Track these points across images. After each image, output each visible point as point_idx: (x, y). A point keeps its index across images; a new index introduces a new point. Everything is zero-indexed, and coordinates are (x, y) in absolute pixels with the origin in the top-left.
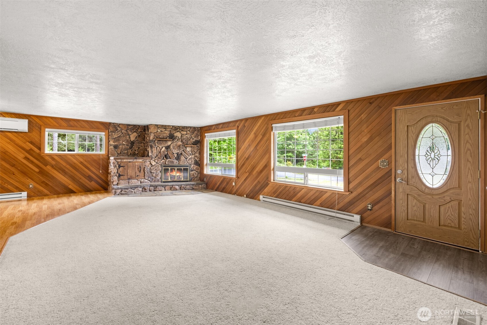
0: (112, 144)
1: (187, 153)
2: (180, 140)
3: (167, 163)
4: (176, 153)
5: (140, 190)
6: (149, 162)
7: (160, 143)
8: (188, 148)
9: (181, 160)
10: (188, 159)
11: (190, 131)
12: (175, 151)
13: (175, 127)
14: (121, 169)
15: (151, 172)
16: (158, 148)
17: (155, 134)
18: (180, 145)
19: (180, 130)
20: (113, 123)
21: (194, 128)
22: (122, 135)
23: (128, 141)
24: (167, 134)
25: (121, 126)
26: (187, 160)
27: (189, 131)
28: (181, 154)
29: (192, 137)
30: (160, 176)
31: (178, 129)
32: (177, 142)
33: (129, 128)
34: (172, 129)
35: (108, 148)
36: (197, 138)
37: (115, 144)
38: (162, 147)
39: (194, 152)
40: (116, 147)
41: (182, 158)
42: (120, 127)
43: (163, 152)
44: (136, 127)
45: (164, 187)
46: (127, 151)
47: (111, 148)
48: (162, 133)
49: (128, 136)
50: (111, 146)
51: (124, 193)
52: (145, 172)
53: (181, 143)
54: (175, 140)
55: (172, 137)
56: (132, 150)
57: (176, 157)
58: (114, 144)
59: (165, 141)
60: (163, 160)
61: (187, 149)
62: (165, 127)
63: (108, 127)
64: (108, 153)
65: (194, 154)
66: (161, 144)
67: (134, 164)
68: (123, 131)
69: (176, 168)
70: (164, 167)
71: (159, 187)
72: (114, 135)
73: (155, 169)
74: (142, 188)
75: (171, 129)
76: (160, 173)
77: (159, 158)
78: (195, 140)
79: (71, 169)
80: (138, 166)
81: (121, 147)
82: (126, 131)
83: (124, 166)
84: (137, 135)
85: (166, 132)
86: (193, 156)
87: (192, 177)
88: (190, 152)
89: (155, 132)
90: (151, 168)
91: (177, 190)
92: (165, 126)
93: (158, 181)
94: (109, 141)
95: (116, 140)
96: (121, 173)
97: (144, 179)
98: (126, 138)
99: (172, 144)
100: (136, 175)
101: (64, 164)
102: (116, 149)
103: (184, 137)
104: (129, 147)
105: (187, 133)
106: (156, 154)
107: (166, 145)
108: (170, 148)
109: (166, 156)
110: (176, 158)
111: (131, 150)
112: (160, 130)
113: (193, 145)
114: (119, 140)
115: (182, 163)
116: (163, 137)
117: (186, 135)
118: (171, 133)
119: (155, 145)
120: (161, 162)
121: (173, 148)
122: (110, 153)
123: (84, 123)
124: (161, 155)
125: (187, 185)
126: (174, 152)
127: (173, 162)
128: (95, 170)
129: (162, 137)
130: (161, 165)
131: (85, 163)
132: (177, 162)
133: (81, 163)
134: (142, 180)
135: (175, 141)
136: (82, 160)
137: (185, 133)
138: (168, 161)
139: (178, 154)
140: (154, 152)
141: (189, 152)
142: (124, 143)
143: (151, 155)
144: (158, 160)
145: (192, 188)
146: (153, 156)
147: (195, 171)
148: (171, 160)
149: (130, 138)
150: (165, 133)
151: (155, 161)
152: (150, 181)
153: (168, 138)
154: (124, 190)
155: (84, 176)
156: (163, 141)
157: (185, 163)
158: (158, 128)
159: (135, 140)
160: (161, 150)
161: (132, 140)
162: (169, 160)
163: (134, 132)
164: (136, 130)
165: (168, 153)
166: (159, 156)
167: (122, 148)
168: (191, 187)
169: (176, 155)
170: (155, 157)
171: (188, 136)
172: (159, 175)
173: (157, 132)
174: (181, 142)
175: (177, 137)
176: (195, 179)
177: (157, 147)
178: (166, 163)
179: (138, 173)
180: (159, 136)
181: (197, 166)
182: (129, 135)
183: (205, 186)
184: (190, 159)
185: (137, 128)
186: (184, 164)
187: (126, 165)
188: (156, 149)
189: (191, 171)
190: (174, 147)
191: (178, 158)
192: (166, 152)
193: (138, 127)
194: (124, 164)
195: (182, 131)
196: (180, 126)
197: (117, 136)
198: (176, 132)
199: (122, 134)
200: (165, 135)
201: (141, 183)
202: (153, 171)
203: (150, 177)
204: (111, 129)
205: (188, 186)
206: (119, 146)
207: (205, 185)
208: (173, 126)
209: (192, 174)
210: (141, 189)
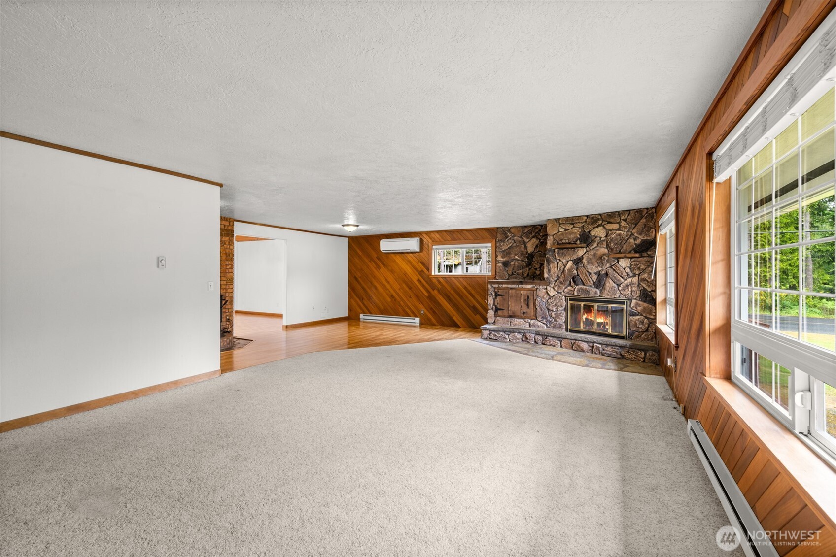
0: (501, 260)
1: (618, 272)
2: (605, 243)
3: (576, 294)
4: (596, 273)
5: (518, 337)
6: (545, 290)
7: (562, 254)
8: (621, 259)
9: (605, 289)
10: (621, 285)
11: (628, 220)
12: (594, 269)
13: (593, 218)
14: (499, 298)
15: (548, 309)
16: (560, 263)
17: (555, 236)
18: (604, 254)
19: (603, 221)
20: (502, 228)
21: (639, 211)
22: (515, 244)
23: (523, 253)
24: (575, 233)
25: (512, 230)
26: (620, 288)
27: (625, 220)
28: (607, 274)
29: (632, 234)
30: (564, 318)
31: (599, 219)
32: (597, 248)
33: (526, 231)
34: (586, 222)
35: (496, 266)
36: (646, 235)
37: (505, 259)
38: (568, 262)
39: (639, 268)
40: (506, 264)
41: (610, 283)
42: (510, 232)
43: (570, 270)
44: (537, 228)
45: (560, 341)
46: (522, 270)
47: (499, 267)
48: (566, 234)
49: (523, 245)
50: (499, 263)
51: (493, 338)
52: (537, 307)
53: (606, 251)
54: (592, 245)
55: (586, 239)
56: (530, 269)
57: (595, 281)
58: (502, 259)
59: (572, 248)
60: (569, 288)
61: (620, 263)
62: (571, 221)
63: (495, 234)
64: (496, 274)
65: (639, 275)
66: (565, 255)
67: (518, 291)
68: (515, 238)
69: (596, 306)
70: (571, 300)
71: (551, 338)
72: (503, 245)
73: (554, 303)
74: (522, 334)
75: (584, 222)
76: (563, 312)
77: (561, 283)
78: (642, 240)
79: (455, 295)
80: (525, 296)
81: (512, 263)
82: (521, 237)
83: (503, 295)
84: (537, 242)
85: (575, 230)
86: (635, 280)
87: (635, 329)
88: (628, 270)
89: (555, 233)
90: (549, 301)
91: (583, 351)
92: (573, 218)
93: (560, 327)
94: (496, 256)
95: (506, 253)
96: (498, 306)
97: (535, 319)
98: (520, 248)
99: (586, 255)
100: (522, 312)
101: (449, 289)
102: (506, 267)
103: (613, 236)
104: (525, 264)
105: (620, 225)
106: (556, 275)
107: (575, 257)
108: (582, 262)
109: (575, 280)
110: (594, 283)
111: (528, 269)
112: (564, 227)
113: (636, 252)
114: (509, 253)
115: (608, 295)
116: (569, 240)
117: (618, 232)
118: (584, 231)
119: (555, 258)
120: (566, 290)
121: (588, 263)
122: (497, 274)
123: (468, 234)
124: (565, 277)
125: (607, 345)
126: (590, 271)
127: (587, 292)
128: (480, 299)
129: (567, 241)
130: (565, 297)
131: (469, 288)
132: (596, 293)
133: (465, 288)
134: (532, 321)
135: (594, 247)
136: (465, 283)
137: (616, 226)
138: (578, 290)
139: (598, 273)
140: (552, 272)
141: (624, 269)
142: (516, 257)
143: (547, 278)
144: (559, 286)
145: (621, 354)
146: (551, 279)
147: (642, 315)
148: (585, 287)
149: (526, 248)
150: (573, 233)
151: (554, 288)
152: (546, 325)
153: (578, 242)
154: (493, 333)
155: (468, 306)
156: (568, 248)
157: (615, 295)
158: (560, 224)
159: (535, 251)
160: (565, 267)
161: (529, 252)
162: (580, 286)
163: (533, 237)
164: (536, 233)
165: (579, 273)
166: (562, 280)
167: (514, 267)
168: (616, 352)
169: (595, 277)
170: (556, 281)
171: (622, 233)
172: (561, 316)
173: (559, 232)
174: (607, 248)
175: (596, 237)
176: (643, 336)
177: (558, 261)
178: (574, 294)
179: (525, 309)
180: (561, 240)
181: (646, 305)
182: (525, 243)
183: (654, 358)
184: (627, 286)
185: (537, 230)
186: (611, 296)
187: (506, 292)
188: (557, 265)
189: (631, 315)
190: (591, 259)
191: (600, 283)
192: (575, 272)
193: (540, 227)
194: (503, 292)
195: (609, 222)
196: (604, 213)
197: (507, 248)
198: (594, 228)
199: (515, 242)
200: (572, 236)
201: (530, 326)
202: (550, 308)
203: (546, 319)
204: (499, 237)
205: (609, 348)
206: (510, 263)
207: (654, 355)
208: (587, 216)
209: (633, 322)
210: (520, 336)
